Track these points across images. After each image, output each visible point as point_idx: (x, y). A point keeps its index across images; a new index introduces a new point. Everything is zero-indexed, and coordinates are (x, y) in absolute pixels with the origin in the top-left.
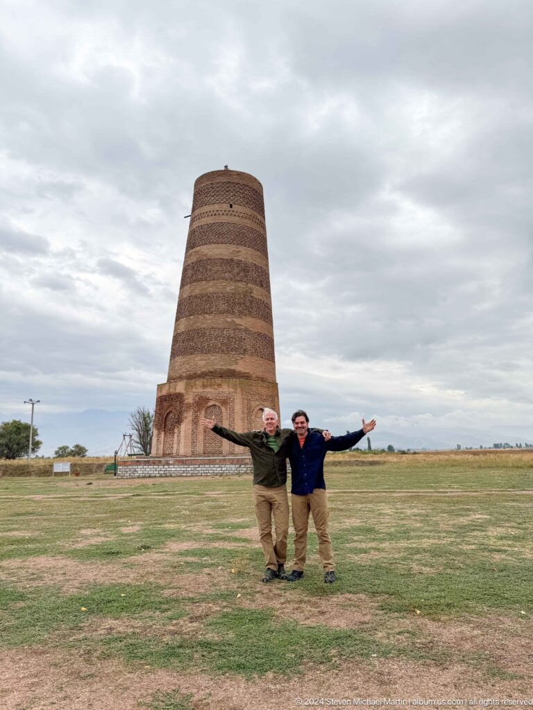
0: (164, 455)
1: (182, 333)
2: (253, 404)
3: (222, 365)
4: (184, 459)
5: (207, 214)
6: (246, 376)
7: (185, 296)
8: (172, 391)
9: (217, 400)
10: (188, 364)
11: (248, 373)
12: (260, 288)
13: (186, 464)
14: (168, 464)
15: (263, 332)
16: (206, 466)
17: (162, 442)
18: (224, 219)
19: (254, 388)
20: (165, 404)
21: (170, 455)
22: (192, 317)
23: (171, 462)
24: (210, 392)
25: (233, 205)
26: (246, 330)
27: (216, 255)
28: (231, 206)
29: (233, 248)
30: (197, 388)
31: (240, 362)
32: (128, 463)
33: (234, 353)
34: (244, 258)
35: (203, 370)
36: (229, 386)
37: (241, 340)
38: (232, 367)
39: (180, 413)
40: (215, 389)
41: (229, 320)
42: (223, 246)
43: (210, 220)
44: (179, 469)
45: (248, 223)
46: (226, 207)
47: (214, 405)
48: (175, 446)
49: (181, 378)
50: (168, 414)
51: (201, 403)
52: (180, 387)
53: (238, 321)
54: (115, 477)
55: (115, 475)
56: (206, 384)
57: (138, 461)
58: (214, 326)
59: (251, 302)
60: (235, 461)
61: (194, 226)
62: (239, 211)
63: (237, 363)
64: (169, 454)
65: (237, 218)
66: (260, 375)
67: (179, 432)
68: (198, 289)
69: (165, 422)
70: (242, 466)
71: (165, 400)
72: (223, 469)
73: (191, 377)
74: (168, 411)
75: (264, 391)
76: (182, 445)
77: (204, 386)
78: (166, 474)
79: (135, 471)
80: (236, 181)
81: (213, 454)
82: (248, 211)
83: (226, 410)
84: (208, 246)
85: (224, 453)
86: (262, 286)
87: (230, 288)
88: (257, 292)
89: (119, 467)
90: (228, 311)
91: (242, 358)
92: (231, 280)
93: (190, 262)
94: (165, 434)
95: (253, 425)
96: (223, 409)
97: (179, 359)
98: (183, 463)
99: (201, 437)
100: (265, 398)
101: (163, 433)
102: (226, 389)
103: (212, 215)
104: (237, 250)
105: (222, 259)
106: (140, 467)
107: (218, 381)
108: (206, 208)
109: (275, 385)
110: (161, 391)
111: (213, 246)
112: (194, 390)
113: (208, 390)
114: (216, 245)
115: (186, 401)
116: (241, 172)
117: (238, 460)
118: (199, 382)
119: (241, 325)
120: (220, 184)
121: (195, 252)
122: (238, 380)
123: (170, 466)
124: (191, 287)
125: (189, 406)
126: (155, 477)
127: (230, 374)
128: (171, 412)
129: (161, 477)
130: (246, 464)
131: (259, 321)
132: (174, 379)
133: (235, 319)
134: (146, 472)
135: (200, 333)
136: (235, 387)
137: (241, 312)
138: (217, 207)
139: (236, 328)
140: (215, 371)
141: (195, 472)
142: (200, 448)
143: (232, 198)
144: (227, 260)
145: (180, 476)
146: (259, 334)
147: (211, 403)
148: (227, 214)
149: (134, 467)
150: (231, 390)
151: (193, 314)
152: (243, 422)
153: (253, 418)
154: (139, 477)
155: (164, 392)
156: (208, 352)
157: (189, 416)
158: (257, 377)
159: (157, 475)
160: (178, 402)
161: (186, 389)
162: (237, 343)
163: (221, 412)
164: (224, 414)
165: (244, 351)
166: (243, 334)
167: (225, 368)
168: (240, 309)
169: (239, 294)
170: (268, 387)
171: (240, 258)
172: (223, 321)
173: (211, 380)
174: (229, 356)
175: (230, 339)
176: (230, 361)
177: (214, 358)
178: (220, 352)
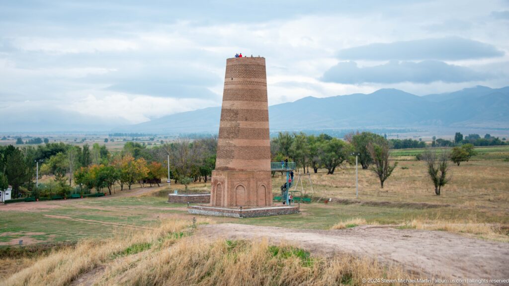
2: (235, 183)
3: (223, 165)
6: (233, 170)
9: (220, 181)
11: (234, 168)
12: (245, 122)
15: (245, 145)
18: (229, 87)
19: (236, 176)
23: (202, 209)
26: (235, 146)
28: (232, 79)
29: (231, 102)
31: (231, 163)
33: (228, 158)
34: (236, 107)
37: (232, 151)
38: (227, 166)
41: (227, 142)
42: (228, 102)
44: (204, 212)
45: (240, 87)
46: (230, 80)
47: (220, 184)
51: (216, 182)
53: (231, 142)
56: (217, 174)
59: (238, 131)
62: (236, 80)
63: (229, 164)
65: (234, 85)
66: (242, 168)
75: (243, 176)
80: (235, 64)
82: (241, 80)
83: (223, 186)
86: (246, 120)
87: (229, 125)
88: (242, 124)
90: (227, 137)
91: (231, 161)
92: (229, 120)
95: (235, 193)
99: (215, 198)
100: (243, 179)
102: (223, 176)
104: (233, 103)
105: (227, 109)
107: (221, 172)
109: (251, 173)
113: (218, 176)
120: (229, 66)
122: (228, 172)
127: (226, 169)
133: (229, 141)
136: (226, 175)
137: (233, 137)
138: (227, 80)
140: (221, 167)
142: (215, 203)
143: (233, 74)
144: (229, 110)
146: (242, 147)
148: (230, 84)
150: (225, 177)
152: (228, 192)
153: (235, 190)
156: (220, 158)
158: (239, 170)
162: (230, 153)
164: (222, 188)
165: (233, 157)
166: (233, 149)
167: (225, 166)
168: (232, 135)
169: (232, 127)
170: (246, 174)
171: (234, 108)
172: (225, 142)
173: (219, 172)
174: (226, 160)
175: (228, 151)
176: (226, 163)
177: (221, 161)
178: (223, 158)
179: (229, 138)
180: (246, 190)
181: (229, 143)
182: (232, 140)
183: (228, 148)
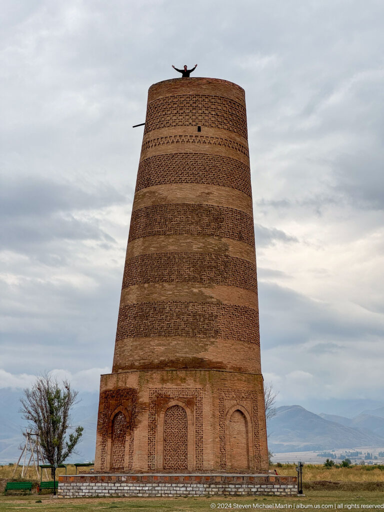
0: (113, 469)
1: (134, 306)
2: (228, 404)
3: (186, 353)
4: (140, 475)
5: (166, 140)
6: (218, 367)
7: (136, 254)
8: (120, 384)
9: (179, 399)
10: (141, 349)
11: (221, 363)
12: (239, 242)
13: (142, 482)
14: (120, 482)
15: (242, 305)
16: (167, 485)
17: (109, 453)
18: (190, 148)
19: (228, 384)
20: (112, 402)
21: (120, 469)
22: (146, 285)
23: (123, 479)
24: (170, 388)
25: (203, 128)
26: (219, 303)
27: (179, 198)
28: (199, 129)
29: (201, 189)
30: (153, 383)
32: (71, 480)
33: (201, 336)
34: (217, 202)
35: (162, 358)
36: (195, 381)
37: (213, 317)
38: (201, 355)
39: (132, 415)
40: (177, 385)
41: (195, 290)
42: (188, 185)
43: (171, 149)
44: (134, 488)
45: (222, 151)
46: (193, 130)
47: (178, 406)
48: (127, 458)
49: (132, 367)
50: (117, 415)
51: (160, 402)
52: (132, 381)
53: (207, 292)
54: (54, 497)
55: (55, 494)
56: (165, 378)
57: (82, 477)
58: (176, 299)
59: (226, 264)
60: (203, 480)
61: (149, 155)
62: (211, 135)
63: (206, 350)
64: (118, 469)
65: (207, 146)
66: (239, 364)
67: (132, 441)
68: (155, 246)
69: (113, 426)
70: (212, 486)
71: (113, 397)
72: (188, 489)
73: (147, 367)
74: (116, 411)
75: (242, 386)
76: (135, 457)
77: (163, 381)
78: (117, 494)
79: (80, 489)
80: (207, 93)
81: (176, 470)
82: (223, 134)
83: (192, 412)
84: (168, 186)
85: (190, 469)
86: (241, 238)
87: (197, 246)
88: (234, 248)
89: (59, 485)
90: (194, 279)
91: (212, 343)
92: (199, 234)
93: (142, 206)
94: (113, 442)
95: (227, 432)
96: (188, 411)
97: (129, 342)
98: (137, 480)
99: (160, 447)
100: (243, 395)
101: (110, 440)
102: (191, 385)
103: (173, 142)
104: (207, 191)
105: (187, 205)
106: (85, 484)
107: (182, 374)
108: (165, 132)
109: (258, 378)
110: (106, 385)
111: (174, 186)
112: (151, 386)
113: (169, 385)
114: (180, 185)
115: (141, 400)
116: (212, 79)
117: (207, 478)
118: (157, 375)
119: (212, 297)
120: (185, 97)
121: (151, 192)
122: (207, 372)
123: (123, 484)
124: (144, 243)
125: (144, 407)
126: (104, 497)
127: (198, 364)
128: (120, 413)
129: (111, 497)
130: (216, 484)
131: (238, 289)
132: (123, 368)
133: (203, 290)
134: (93, 491)
135: (157, 308)
136: (203, 382)
137: (211, 280)
138: (179, 131)
139: (205, 301)
140: (178, 360)
141: (154, 492)
142: (159, 461)
143: (200, 118)
144: (193, 206)
145: (135, 497)
146: (236, 308)
147: (172, 403)
148: (194, 142)
149: (78, 484)
150: (198, 386)
151: (147, 282)
152: (214, 428)
153: (227, 422)
154: (84, 497)
155: (111, 386)
156: (168, 334)
157: (144, 420)
158: (233, 368)
159: (107, 495)
160: (130, 400)
161: (140, 383)
162: (207, 322)
163: (186, 416)
164: (189, 417)
165: (217, 332)
166: (214, 310)
167: (190, 356)
168: (212, 275)
169: (210, 254)
170: (248, 381)
171: (212, 202)
172: (187, 292)
173: (172, 373)
174: (196, 341)
175: (198, 317)
176: (196, 347)
177: (175, 342)
178: (184, 334)
179: (201, 281)
180: (250, 425)
181: (201, 293)
182: (210, 287)
183: (199, 309)
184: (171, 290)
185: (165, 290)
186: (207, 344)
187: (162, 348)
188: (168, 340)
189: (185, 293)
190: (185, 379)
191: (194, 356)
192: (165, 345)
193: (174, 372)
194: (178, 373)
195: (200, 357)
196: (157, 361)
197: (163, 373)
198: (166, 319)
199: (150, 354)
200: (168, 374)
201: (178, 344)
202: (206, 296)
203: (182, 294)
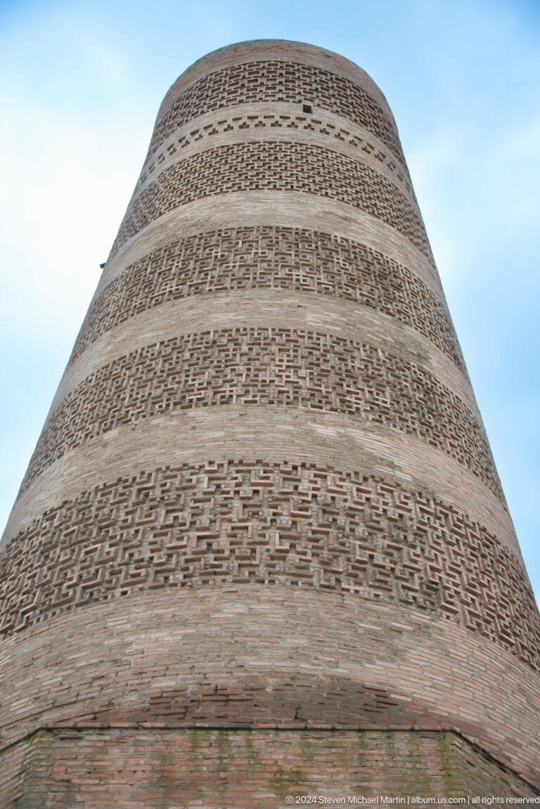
3: (297, 654)
5: (209, 130)
18: (282, 134)
22: (112, 434)
25: (317, 110)
26: (424, 493)
27: (248, 219)
28: (307, 110)
34: (373, 244)
35: (165, 684)
37: (406, 532)
43: (221, 140)
45: (377, 166)
46: (288, 108)
53: (374, 444)
63: (395, 654)
77: (168, 788)
80: (321, 66)
84: (212, 200)
90: (317, 400)
92: (324, 292)
103: (228, 129)
104: (341, 215)
105: (280, 230)
107: (281, 749)
119: (393, 466)
120: (263, 65)
137: (383, 414)
138: (248, 110)
139: (365, 470)
143: (308, 94)
144: (299, 232)
148: (292, 126)
156: (201, 577)
162: (382, 542)
167: (318, 670)
172: (288, 432)
173: (223, 744)
174: (342, 606)
175: (342, 520)
176: (347, 634)
177: (240, 608)
178: (282, 578)
179: (347, 408)
181: (350, 444)
182: (382, 432)
183: (344, 491)
184: (222, 428)
185: (194, 428)
186: (400, 632)
187: (169, 637)
188: (202, 600)
189: (279, 436)
190: (297, 778)
191: (339, 671)
192: (184, 624)
193: (232, 737)
194: (259, 740)
195: (368, 684)
196: (134, 697)
197: (168, 743)
198: (193, 523)
199: (102, 670)
200: (195, 745)
201: (252, 613)
202: (370, 455)
203: (269, 436)
